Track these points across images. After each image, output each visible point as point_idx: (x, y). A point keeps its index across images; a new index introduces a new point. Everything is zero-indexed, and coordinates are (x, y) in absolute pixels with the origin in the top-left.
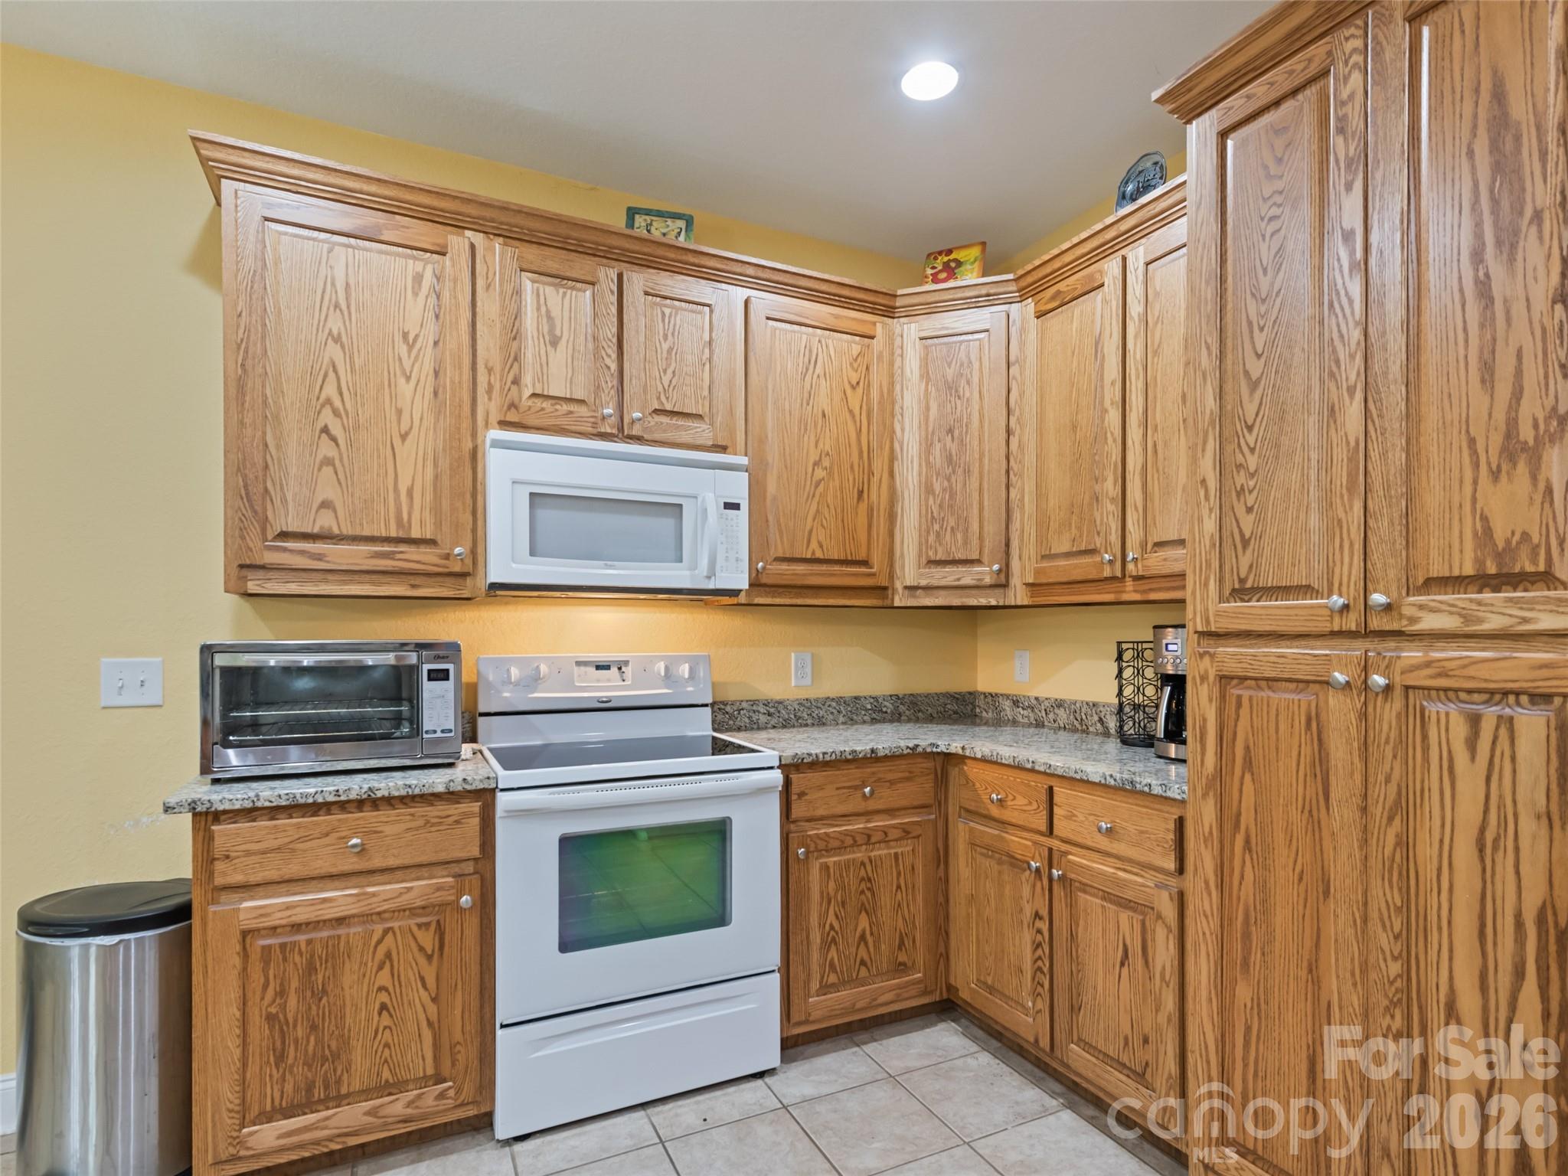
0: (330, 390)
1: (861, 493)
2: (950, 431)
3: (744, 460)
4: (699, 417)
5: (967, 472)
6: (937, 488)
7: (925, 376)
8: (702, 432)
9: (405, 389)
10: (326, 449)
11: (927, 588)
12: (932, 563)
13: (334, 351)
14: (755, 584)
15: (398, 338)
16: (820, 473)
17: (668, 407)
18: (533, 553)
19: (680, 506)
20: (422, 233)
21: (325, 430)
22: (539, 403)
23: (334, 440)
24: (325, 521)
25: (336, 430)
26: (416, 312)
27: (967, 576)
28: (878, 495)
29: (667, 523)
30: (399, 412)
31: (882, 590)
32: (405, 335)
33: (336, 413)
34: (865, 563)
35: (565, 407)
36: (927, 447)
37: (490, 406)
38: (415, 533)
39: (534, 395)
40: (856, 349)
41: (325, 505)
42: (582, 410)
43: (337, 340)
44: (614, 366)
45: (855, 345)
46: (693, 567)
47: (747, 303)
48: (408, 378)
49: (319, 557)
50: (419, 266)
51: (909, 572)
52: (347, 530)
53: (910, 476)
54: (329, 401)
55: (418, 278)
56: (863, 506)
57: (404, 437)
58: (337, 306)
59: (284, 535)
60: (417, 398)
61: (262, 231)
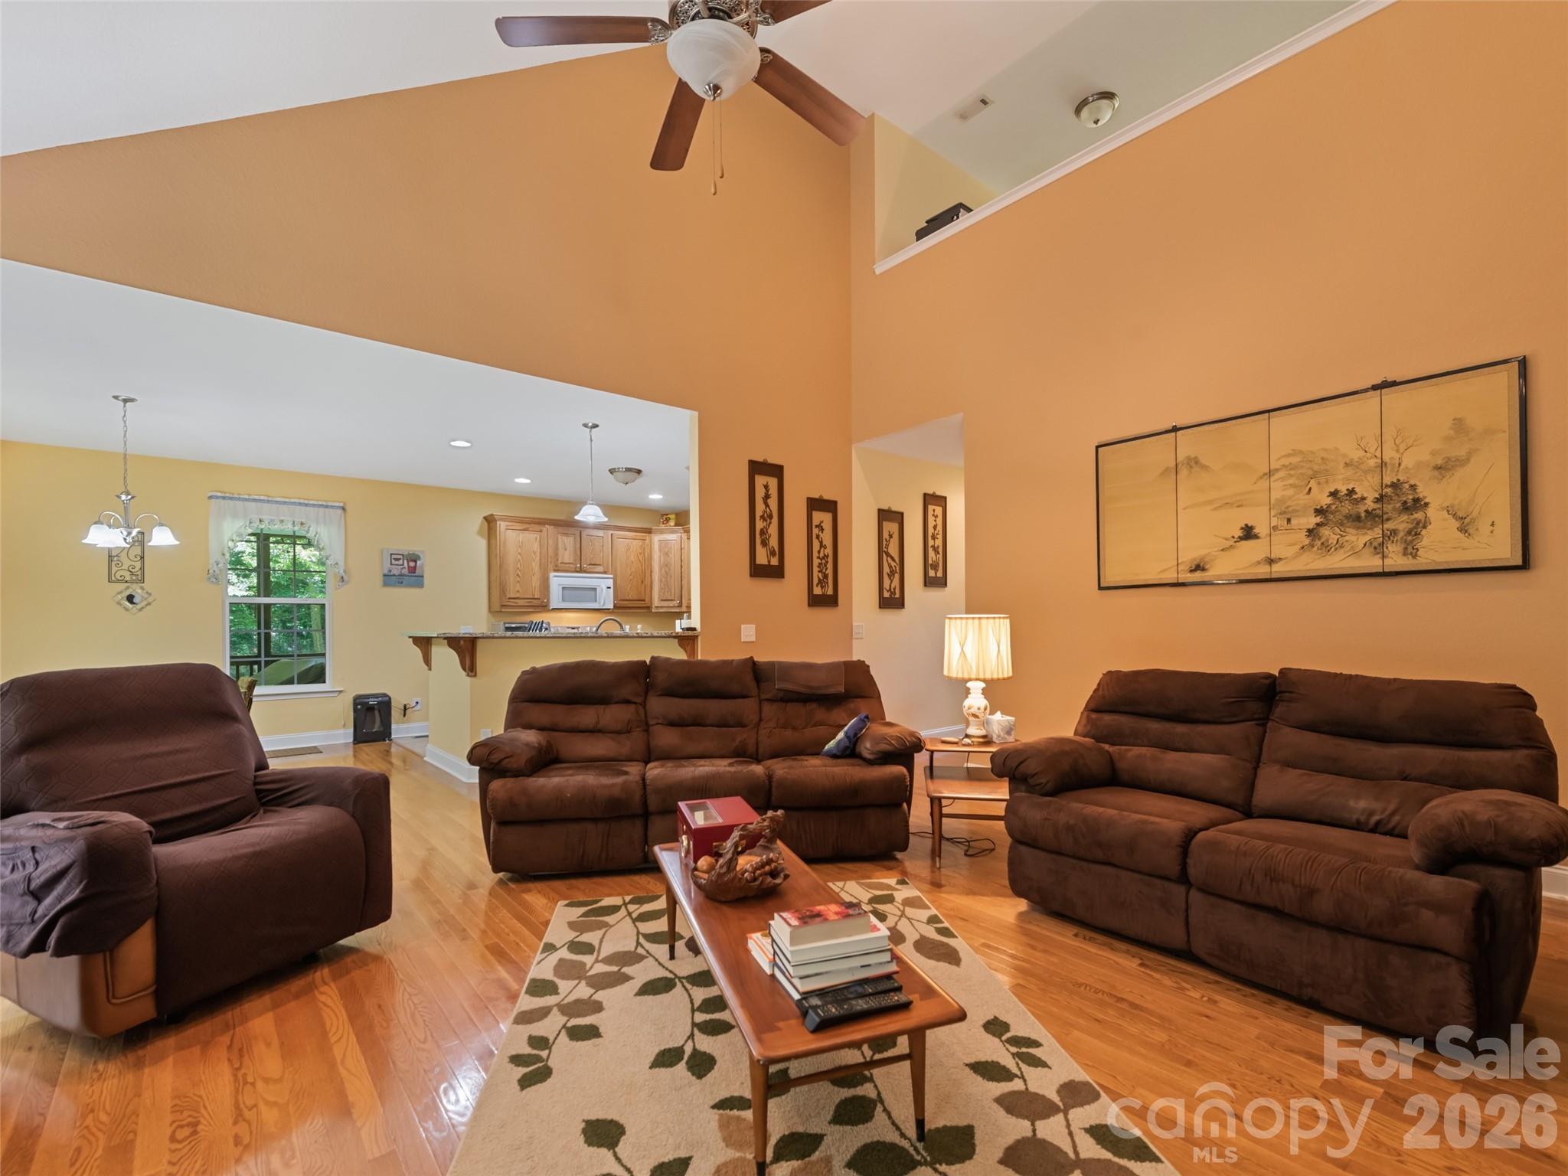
0: (519, 566)
1: (643, 582)
2: (667, 566)
3: (612, 576)
4: (599, 565)
5: (671, 576)
6: (663, 580)
7: (660, 550)
8: (600, 569)
9: (534, 564)
10: (519, 579)
11: (661, 607)
12: (662, 600)
13: (519, 557)
14: (615, 606)
16: (631, 577)
17: (592, 563)
18: (563, 601)
19: (596, 589)
20: (537, 528)
21: (518, 575)
22: (562, 565)
23: (519, 577)
24: (518, 595)
25: (520, 574)
26: (536, 546)
27: (671, 604)
28: (647, 582)
29: (593, 592)
30: (532, 569)
31: (649, 608)
32: (533, 552)
33: (520, 571)
34: (644, 600)
35: (568, 565)
36: (661, 569)
37: (551, 566)
38: (536, 597)
39: (561, 563)
40: (641, 544)
41: (518, 591)
42: (571, 565)
43: (520, 554)
44: (579, 555)
45: (640, 543)
46: (599, 603)
47: (612, 535)
48: (534, 561)
49: (516, 603)
50: (536, 535)
51: (656, 602)
53: (656, 576)
55: (536, 539)
56: (643, 586)
57: (533, 575)
58: (520, 547)
59: (510, 598)
60: (536, 566)
61: (505, 532)
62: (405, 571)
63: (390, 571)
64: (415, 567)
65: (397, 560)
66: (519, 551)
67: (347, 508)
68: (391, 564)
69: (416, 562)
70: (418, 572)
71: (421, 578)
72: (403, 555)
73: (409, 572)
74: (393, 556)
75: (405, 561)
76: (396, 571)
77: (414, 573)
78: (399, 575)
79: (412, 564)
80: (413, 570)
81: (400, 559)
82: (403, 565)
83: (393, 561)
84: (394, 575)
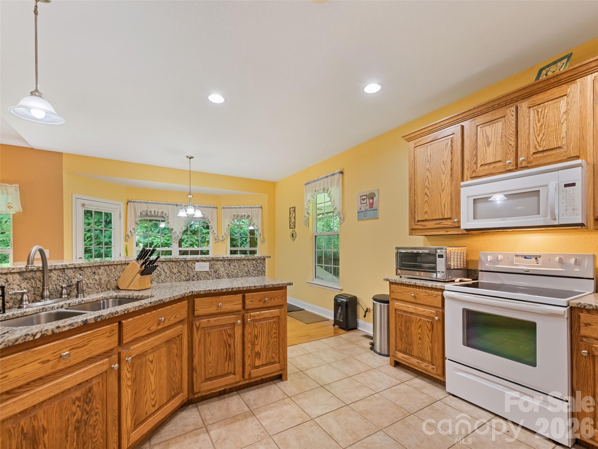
0: (427, 183)
4: (560, 148)
9: (443, 177)
10: (426, 198)
13: (428, 173)
14: (597, 219)
15: (442, 163)
17: (540, 149)
18: (474, 218)
21: (426, 194)
22: (483, 167)
23: (427, 196)
24: (426, 217)
25: (428, 193)
26: (446, 154)
29: (534, 199)
30: (442, 184)
32: (443, 162)
33: (428, 189)
37: (468, 174)
38: (446, 217)
39: (481, 165)
41: (426, 212)
42: (499, 164)
43: (428, 170)
44: (513, 143)
46: (546, 216)
47: (594, 80)
48: (444, 174)
49: (424, 226)
52: (430, 218)
54: (426, 186)
55: (447, 146)
57: (443, 190)
58: (428, 161)
59: (418, 221)
60: (446, 179)
61: (414, 151)
62: (368, 207)
63: (360, 209)
64: (373, 203)
65: (364, 200)
66: (428, 167)
67: (345, 172)
68: (361, 204)
69: (373, 198)
70: (374, 207)
71: (376, 211)
72: (366, 195)
73: (370, 208)
74: (363, 198)
75: (368, 199)
76: (363, 209)
77: (372, 208)
78: (365, 211)
79: (371, 201)
80: (371, 205)
81: (365, 199)
82: (367, 203)
83: (362, 201)
84: (363, 211)
